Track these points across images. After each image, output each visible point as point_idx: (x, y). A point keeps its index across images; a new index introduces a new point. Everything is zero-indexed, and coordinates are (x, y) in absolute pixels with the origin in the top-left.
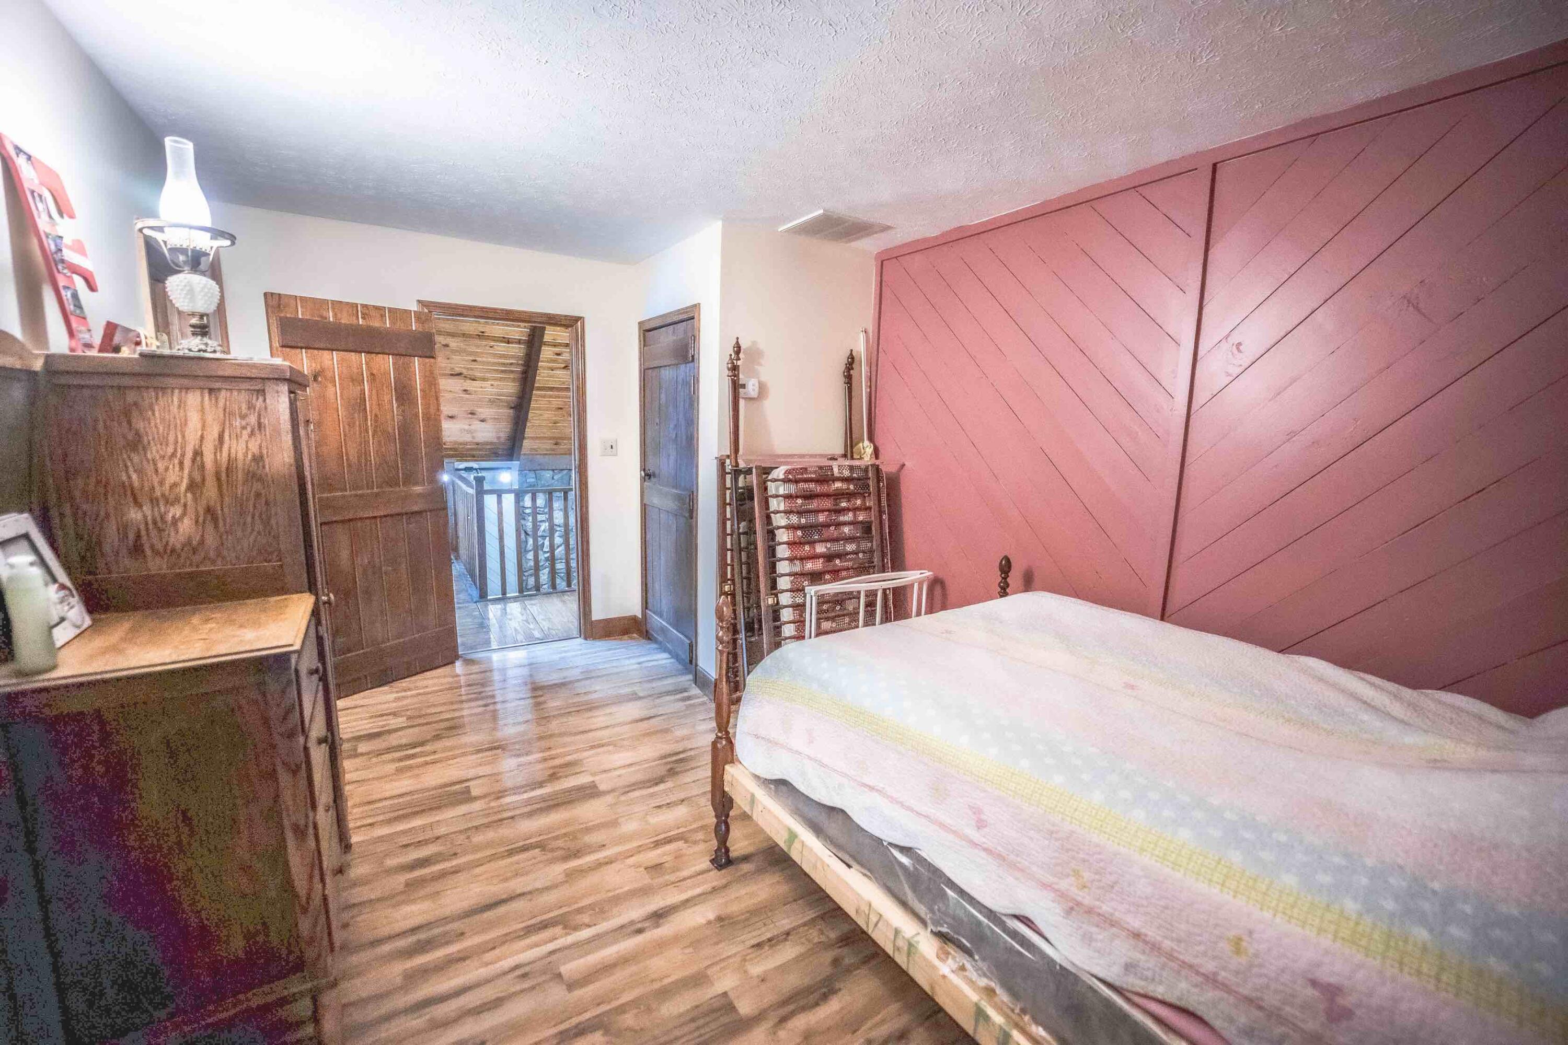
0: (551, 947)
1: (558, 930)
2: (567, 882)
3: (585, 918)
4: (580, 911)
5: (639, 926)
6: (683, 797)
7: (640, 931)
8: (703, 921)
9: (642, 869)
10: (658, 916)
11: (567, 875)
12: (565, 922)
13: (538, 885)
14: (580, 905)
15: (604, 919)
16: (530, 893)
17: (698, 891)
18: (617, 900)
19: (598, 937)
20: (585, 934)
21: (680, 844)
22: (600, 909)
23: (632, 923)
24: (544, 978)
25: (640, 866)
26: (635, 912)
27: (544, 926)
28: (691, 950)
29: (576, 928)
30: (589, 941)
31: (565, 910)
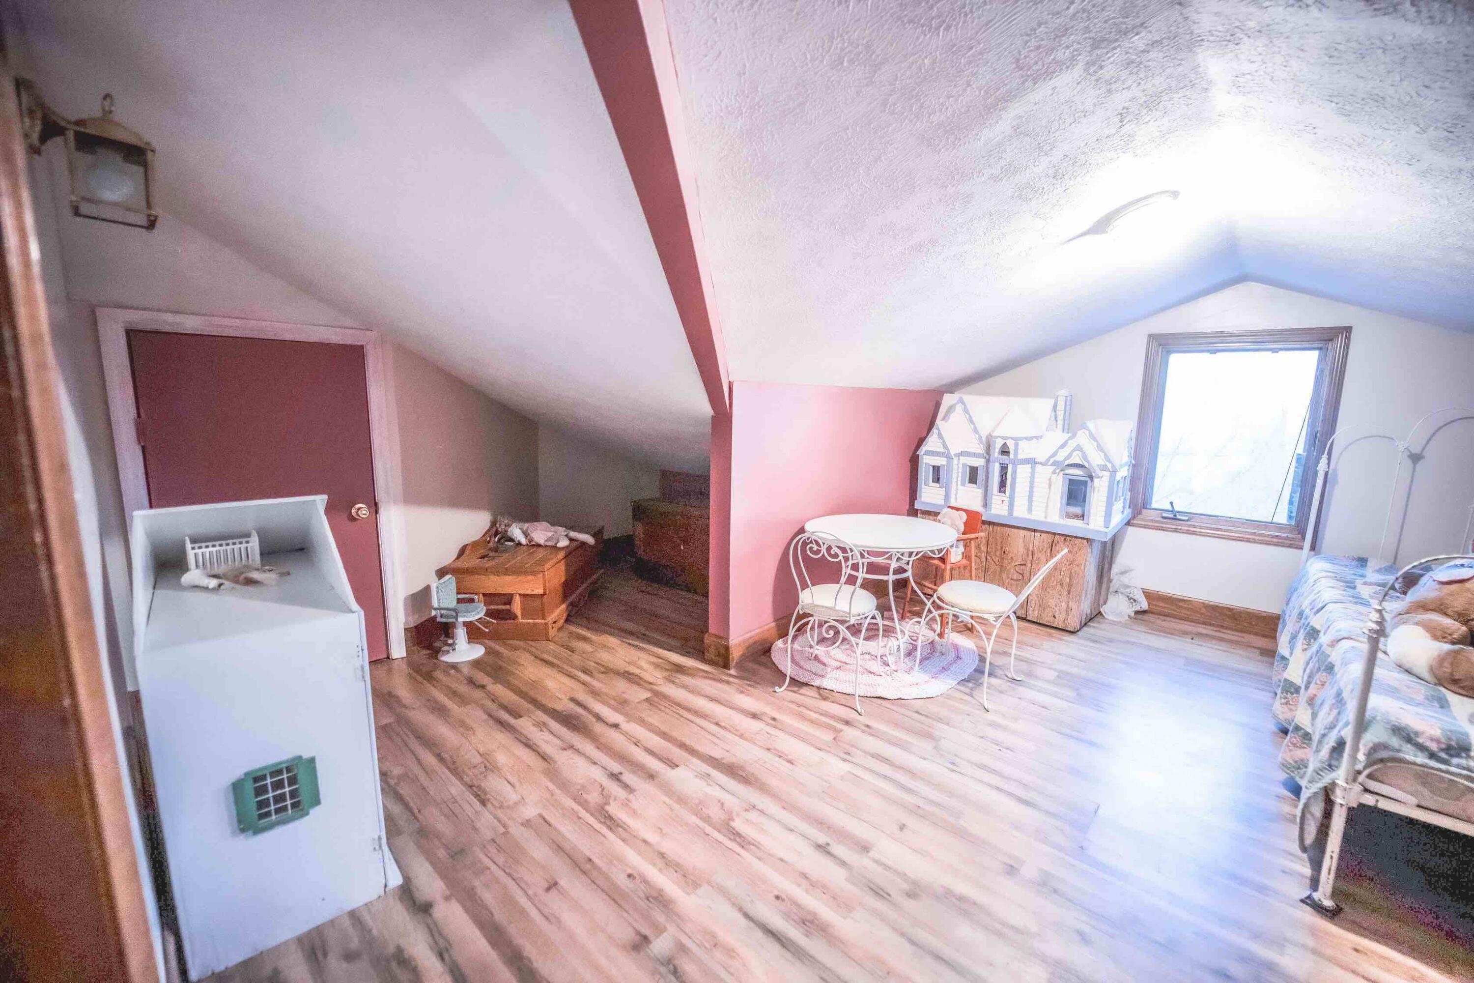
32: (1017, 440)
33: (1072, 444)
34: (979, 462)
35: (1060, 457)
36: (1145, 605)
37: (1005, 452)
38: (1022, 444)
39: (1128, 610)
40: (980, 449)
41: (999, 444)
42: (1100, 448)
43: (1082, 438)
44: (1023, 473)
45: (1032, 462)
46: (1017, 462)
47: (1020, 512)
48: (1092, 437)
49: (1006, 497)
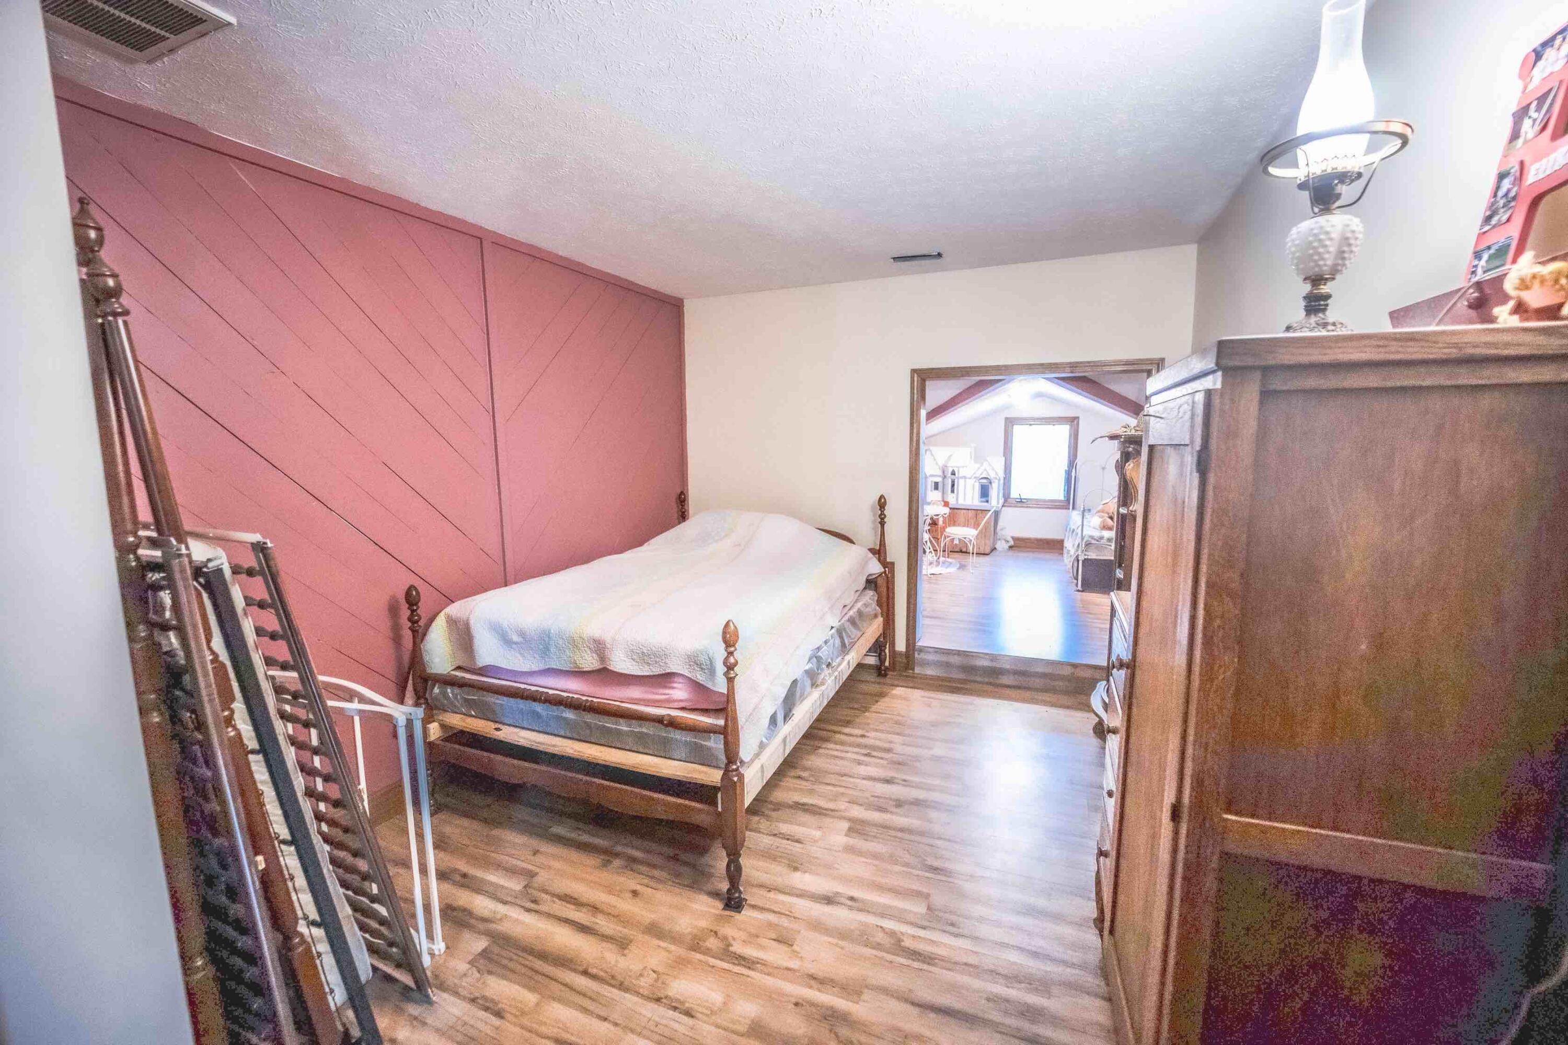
0: (922, 933)
1: (907, 943)
2: (867, 987)
3: (880, 937)
4: (878, 946)
5: (849, 903)
6: (653, 1006)
7: (852, 899)
8: (807, 875)
9: (795, 947)
10: (829, 900)
11: (859, 993)
12: (898, 946)
13: (894, 1005)
14: (874, 952)
15: (866, 925)
16: (906, 1000)
17: (782, 897)
18: (843, 934)
19: (883, 915)
20: (889, 924)
21: (737, 948)
22: (863, 937)
23: (851, 908)
24: (941, 914)
25: (794, 951)
26: (841, 916)
27: (915, 955)
28: (836, 866)
29: (892, 934)
30: (891, 917)
31: (890, 957)
32: (958, 467)
33: (983, 468)
34: (939, 480)
35: (977, 475)
36: (1012, 543)
37: (953, 473)
38: (961, 470)
39: (1006, 546)
40: (940, 473)
41: (950, 470)
42: (993, 469)
43: (985, 465)
44: (962, 482)
45: (965, 478)
46: (958, 478)
47: (961, 501)
48: (990, 465)
49: (954, 495)
